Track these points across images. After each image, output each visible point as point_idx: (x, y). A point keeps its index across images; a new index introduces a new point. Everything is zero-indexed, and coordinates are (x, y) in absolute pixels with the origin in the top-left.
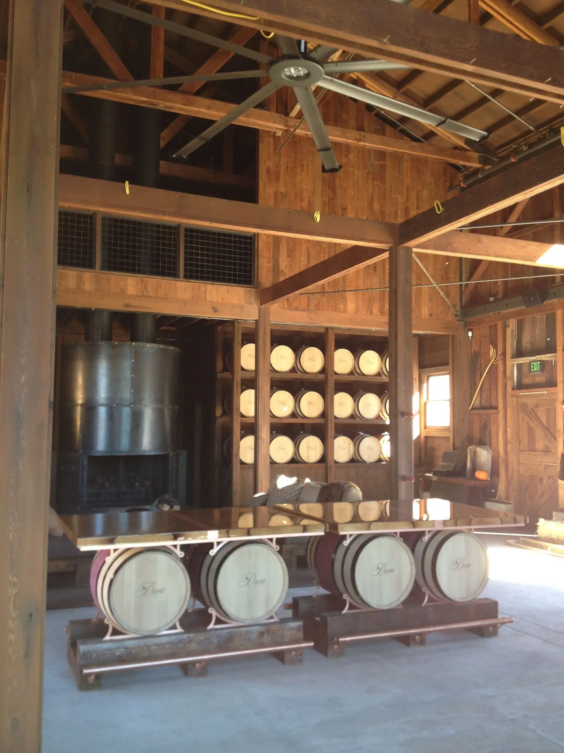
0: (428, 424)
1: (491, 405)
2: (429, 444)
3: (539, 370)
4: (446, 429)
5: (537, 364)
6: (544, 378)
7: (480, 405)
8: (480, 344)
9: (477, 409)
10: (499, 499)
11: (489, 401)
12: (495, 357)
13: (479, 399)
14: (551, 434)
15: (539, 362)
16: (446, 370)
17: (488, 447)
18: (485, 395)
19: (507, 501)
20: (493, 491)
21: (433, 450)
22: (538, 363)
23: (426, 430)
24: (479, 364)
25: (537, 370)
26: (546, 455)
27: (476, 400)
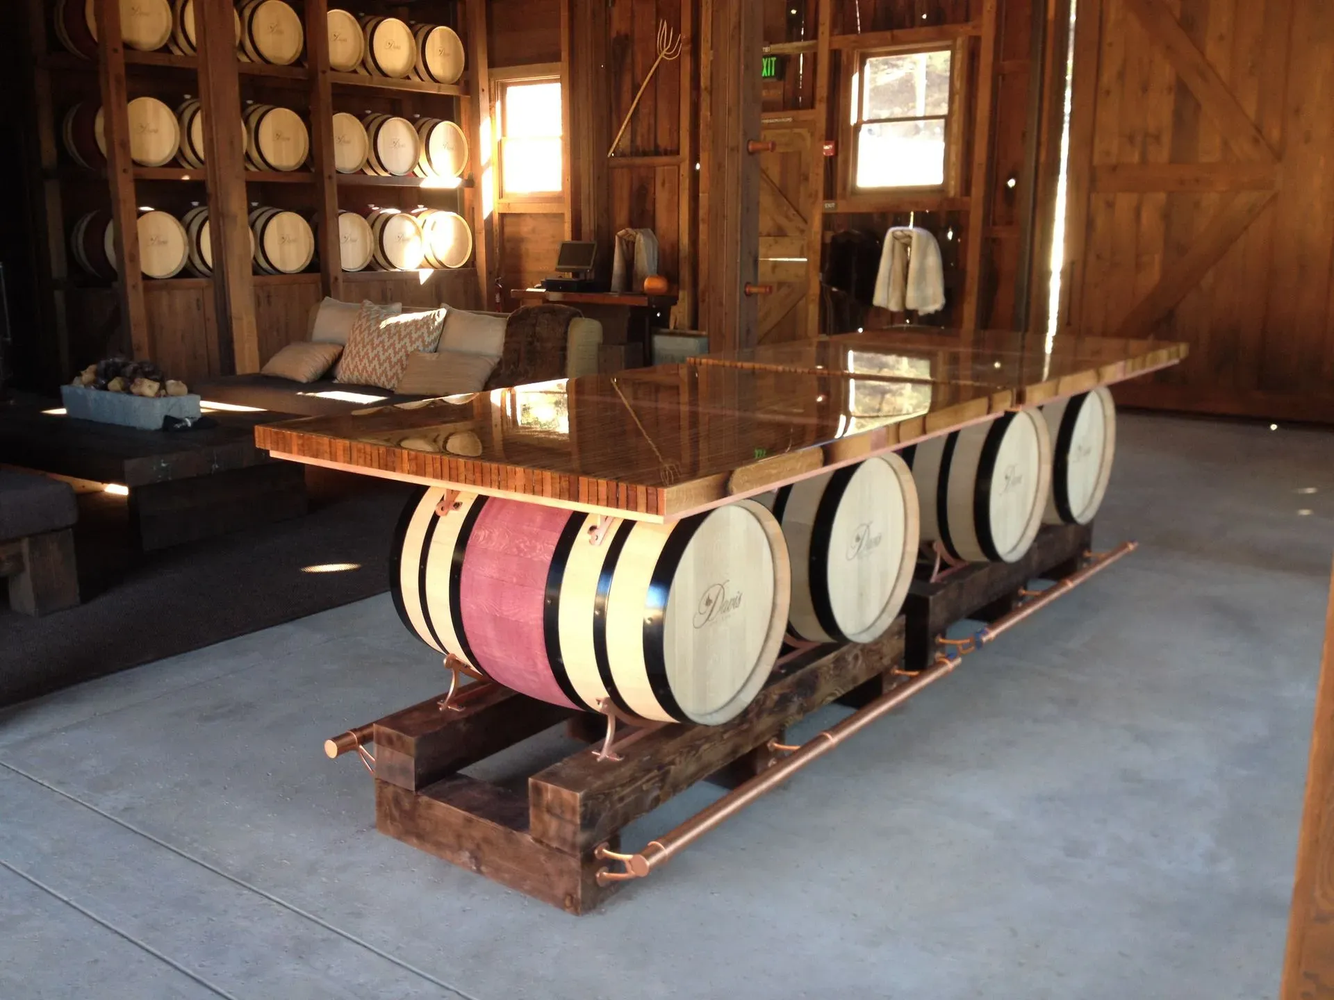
0: (508, 189)
1: (656, 146)
2: (508, 230)
3: (773, 74)
4: (557, 199)
5: (769, 62)
6: (780, 93)
7: (631, 147)
8: (633, 17)
9: (623, 155)
10: (675, 328)
11: (652, 136)
12: (669, 47)
13: (628, 136)
14: (789, 202)
15: (774, 59)
16: (551, 72)
17: (650, 231)
18: (642, 129)
19: (694, 332)
20: (658, 315)
21: (518, 241)
22: (771, 61)
23: (502, 201)
24: (629, 60)
25: (769, 74)
26: (776, 242)
27: (621, 137)
